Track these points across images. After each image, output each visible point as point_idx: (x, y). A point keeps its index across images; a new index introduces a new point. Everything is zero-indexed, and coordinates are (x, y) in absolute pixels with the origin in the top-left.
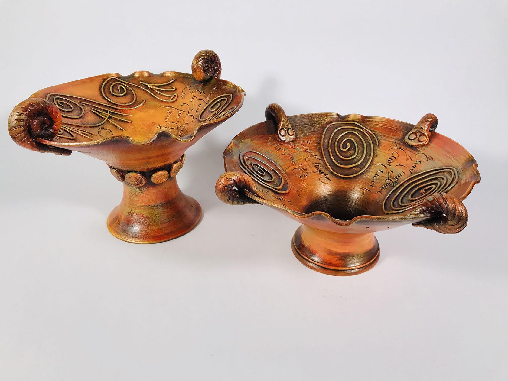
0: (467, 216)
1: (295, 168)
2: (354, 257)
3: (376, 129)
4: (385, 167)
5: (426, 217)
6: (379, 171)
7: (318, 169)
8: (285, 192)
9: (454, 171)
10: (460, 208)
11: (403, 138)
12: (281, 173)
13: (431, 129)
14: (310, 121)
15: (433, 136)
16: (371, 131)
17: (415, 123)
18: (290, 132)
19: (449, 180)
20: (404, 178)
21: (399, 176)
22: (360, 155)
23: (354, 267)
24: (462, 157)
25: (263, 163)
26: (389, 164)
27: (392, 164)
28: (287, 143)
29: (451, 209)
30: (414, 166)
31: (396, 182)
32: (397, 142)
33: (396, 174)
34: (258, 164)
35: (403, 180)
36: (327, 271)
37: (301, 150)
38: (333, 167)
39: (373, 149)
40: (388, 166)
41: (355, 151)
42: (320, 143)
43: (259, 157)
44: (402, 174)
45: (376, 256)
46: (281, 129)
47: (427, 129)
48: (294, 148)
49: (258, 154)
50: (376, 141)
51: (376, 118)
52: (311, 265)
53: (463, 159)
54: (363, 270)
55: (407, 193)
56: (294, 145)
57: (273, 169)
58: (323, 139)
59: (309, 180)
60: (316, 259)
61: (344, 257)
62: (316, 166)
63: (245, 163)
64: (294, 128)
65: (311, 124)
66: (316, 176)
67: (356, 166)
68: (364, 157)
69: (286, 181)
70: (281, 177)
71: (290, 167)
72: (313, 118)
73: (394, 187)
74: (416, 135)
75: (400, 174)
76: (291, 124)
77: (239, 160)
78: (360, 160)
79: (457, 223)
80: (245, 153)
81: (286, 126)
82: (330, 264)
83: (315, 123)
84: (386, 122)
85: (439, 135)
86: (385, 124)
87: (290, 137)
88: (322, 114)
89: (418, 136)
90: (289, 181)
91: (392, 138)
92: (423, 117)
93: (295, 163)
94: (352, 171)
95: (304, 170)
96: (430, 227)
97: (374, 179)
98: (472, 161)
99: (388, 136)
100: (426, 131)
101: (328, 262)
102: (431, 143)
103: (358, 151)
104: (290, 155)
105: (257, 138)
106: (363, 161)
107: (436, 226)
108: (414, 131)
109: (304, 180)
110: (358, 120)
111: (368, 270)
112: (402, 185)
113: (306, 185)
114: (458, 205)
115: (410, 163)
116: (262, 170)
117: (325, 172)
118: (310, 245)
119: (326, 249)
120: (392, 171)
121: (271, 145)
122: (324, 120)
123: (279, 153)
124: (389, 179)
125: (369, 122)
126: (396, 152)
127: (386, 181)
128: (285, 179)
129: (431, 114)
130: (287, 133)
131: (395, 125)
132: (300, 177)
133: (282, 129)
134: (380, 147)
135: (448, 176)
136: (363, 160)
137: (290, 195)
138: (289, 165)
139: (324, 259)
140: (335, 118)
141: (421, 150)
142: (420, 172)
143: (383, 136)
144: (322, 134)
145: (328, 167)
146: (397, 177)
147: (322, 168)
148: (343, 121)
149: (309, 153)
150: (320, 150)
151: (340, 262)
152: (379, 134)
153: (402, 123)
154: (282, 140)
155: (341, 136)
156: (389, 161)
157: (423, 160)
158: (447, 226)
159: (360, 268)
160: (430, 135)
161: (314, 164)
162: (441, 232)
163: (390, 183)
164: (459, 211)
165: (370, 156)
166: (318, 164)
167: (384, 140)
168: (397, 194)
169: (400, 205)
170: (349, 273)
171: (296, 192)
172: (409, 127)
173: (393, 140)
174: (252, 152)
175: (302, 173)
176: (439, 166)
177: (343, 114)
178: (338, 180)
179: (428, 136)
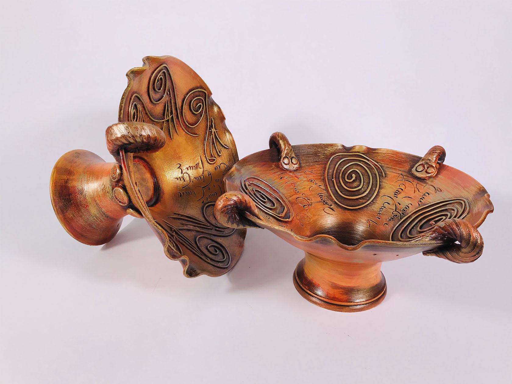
0: (483, 243)
1: (299, 198)
2: (359, 292)
3: (383, 161)
4: (392, 198)
5: (438, 243)
6: (386, 203)
7: (322, 199)
8: (287, 220)
9: (465, 202)
10: (475, 234)
11: (410, 170)
12: (283, 201)
13: (439, 162)
14: (315, 151)
15: (441, 167)
16: (377, 163)
17: (422, 154)
18: (294, 161)
19: (460, 211)
20: (412, 210)
21: (406, 208)
22: (365, 187)
23: (359, 302)
24: (472, 188)
25: (265, 190)
26: (396, 196)
27: (399, 196)
28: (290, 171)
29: (465, 235)
30: (422, 198)
31: (403, 214)
32: (404, 174)
33: (403, 206)
34: (260, 190)
35: (411, 212)
36: (330, 306)
37: (305, 179)
38: (337, 198)
39: (379, 181)
40: (394, 198)
41: (361, 182)
42: (324, 173)
43: (262, 184)
44: (410, 205)
45: (383, 292)
46: (284, 158)
47: (435, 161)
48: (297, 177)
49: (260, 180)
50: (382, 173)
51: (382, 150)
52: (314, 299)
53: (474, 190)
54: (369, 306)
55: (415, 225)
56: (298, 174)
57: (275, 197)
58: (327, 169)
59: (312, 210)
60: (319, 292)
61: (349, 291)
62: (320, 196)
63: (247, 189)
64: (298, 157)
65: (316, 154)
66: (320, 206)
67: (361, 197)
68: (370, 189)
69: (289, 209)
70: (284, 205)
71: (293, 195)
72: (318, 148)
73: (401, 218)
74: (424, 167)
75: (407, 206)
76: (295, 153)
77: (241, 184)
78: (365, 191)
79: (473, 250)
80: (247, 179)
81: (290, 155)
82: (334, 299)
83: (319, 153)
84: (393, 154)
85: (448, 166)
86: (391, 156)
87: (294, 165)
88: (327, 145)
89: (426, 168)
90: (291, 210)
91: (399, 170)
92: (431, 149)
93: (298, 192)
94: (357, 202)
95: (308, 199)
96: (443, 256)
97: (380, 211)
98: (483, 191)
99: (394, 167)
100: (434, 162)
101: (332, 296)
102: (439, 174)
103: (364, 183)
104: (293, 183)
105: (260, 165)
106: (369, 193)
107: (449, 255)
108: (422, 163)
109: (307, 210)
110: (363, 151)
111: (374, 306)
112: (410, 217)
113: (309, 214)
114: (473, 231)
115: (418, 195)
116: (264, 196)
117: (330, 202)
118: (313, 278)
119: (330, 282)
120: (399, 203)
121: (274, 173)
122: (329, 151)
123: (282, 181)
124: (396, 211)
125: (375, 154)
126: (403, 184)
127: (392, 213)
128: (288, 208)
129: (438, 146)
130: (290, 162)
131: (402, 158)
132: (304, 207)
133: (286, 157)
134: (386, 178)
135: (458, 207)
136: (369, 191)
137: (293, 223)
138: (292, 193)
139: (328, 293)
140: (340, 149)
141: (429, 182)
142: (428, 204)
143: (390, 168)
144: (326, 164)
145: (332, 197)
146: (405, 209)
147: (326, 199)
148: (348, 152)
149: (313, 182)
150: (324, 180)
151: (344, 297)
152: (386, 165)
153: (409, 155)
154: (286, 169)
155: (346, 166)
156: (396, 193)
157: (432, 192)
158: (461, 254)
159: (366, 304)
160: (438, 167)
161: (318, 194)
162: (453, 261)
163: (397, 215)
164: (473, 237)
165: (376, 187)
166: (322, 194)
167: (391, 172)
168: (405, 226)
169: (408, 237)
170: (355, 309)
171: (299, 221)
172: (416, 159)
173: (400, 172)
174: (254, 178)
175: (305, 203)
176: (448, 197)
177: (348, 145)
178: (344, 211)
179: (436, 168)
